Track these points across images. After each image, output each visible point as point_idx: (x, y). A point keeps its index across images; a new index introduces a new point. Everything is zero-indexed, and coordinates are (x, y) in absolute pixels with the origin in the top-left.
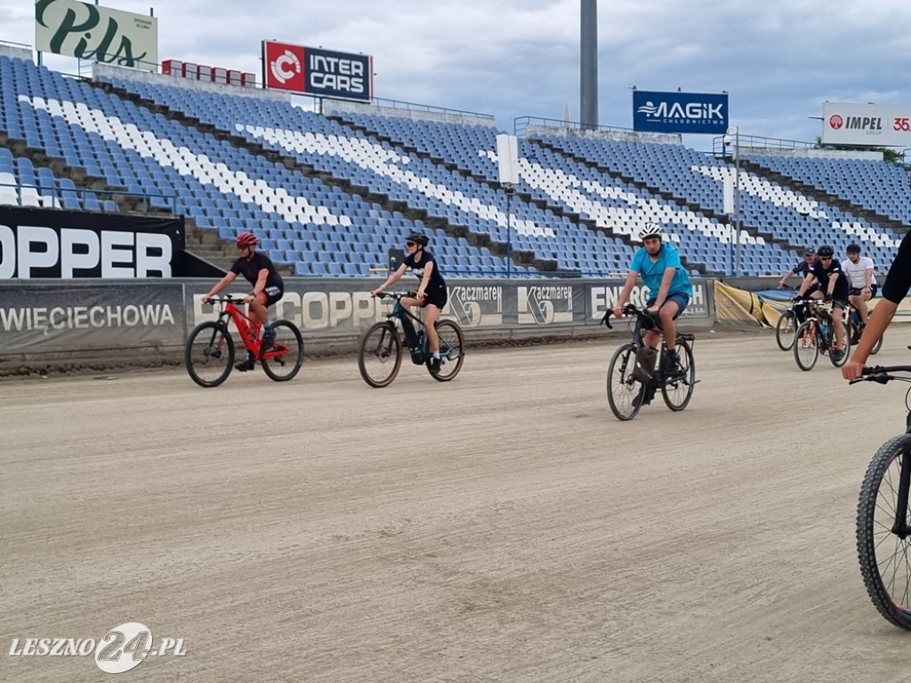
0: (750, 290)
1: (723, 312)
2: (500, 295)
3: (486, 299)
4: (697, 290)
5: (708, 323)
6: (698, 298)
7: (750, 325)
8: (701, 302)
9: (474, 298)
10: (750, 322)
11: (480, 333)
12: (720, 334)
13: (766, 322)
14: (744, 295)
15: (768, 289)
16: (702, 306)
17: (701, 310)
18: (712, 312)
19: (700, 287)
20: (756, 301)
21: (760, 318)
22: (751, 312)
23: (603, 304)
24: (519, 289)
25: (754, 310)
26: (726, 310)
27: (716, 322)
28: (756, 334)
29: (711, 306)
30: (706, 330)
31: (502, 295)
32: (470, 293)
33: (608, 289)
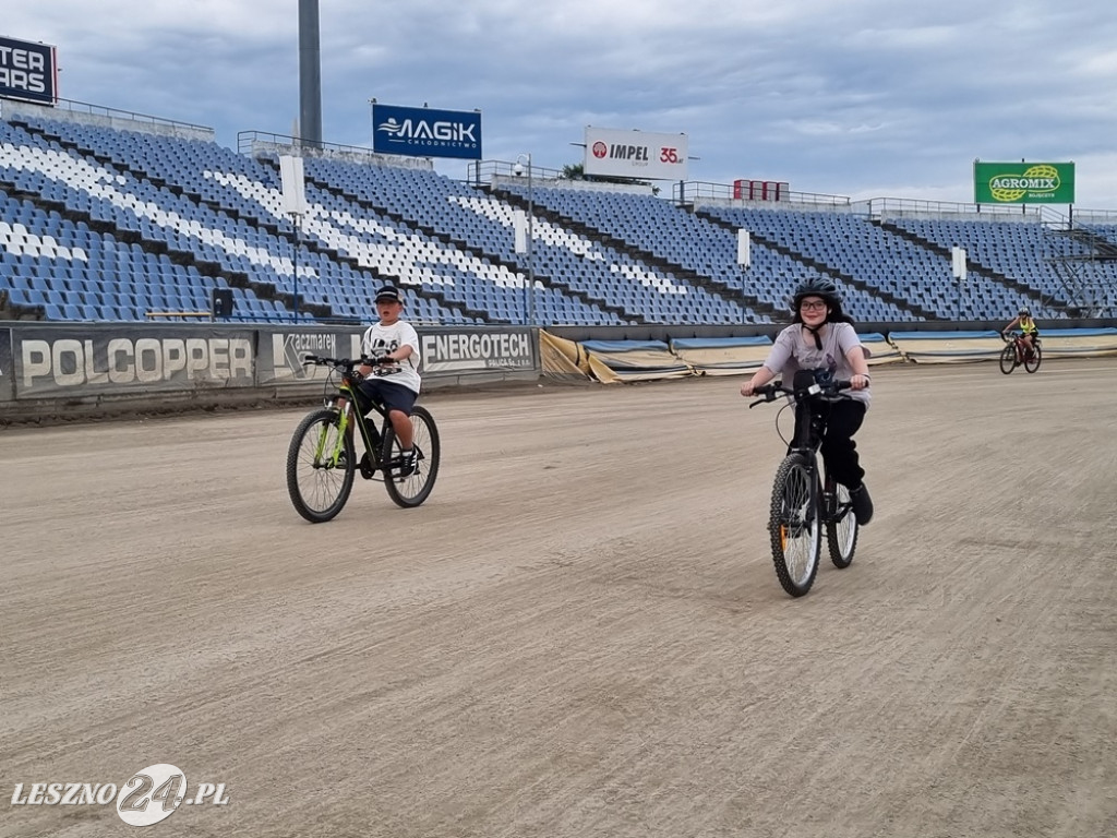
0: (576, 341)
1: (549, 365)
2: (333, 344)
3: (320, 347)
4: (523, 340)
5: (535, 377)
6: (524, 349)
7: (577, 379)
8: (527, 353)
9: (308, 347)
10: (577, 376)
11: (315, 387)
12: (546, 388)
13: (594, 376)
14: (569, 345)
15: (589, 339)
16: (528, 358)
17: (528, 363)
18: (538, 365)
19: (525, 336)
20: (582, 352)
21: (587, 371)
22: (577, 364)
23: (434, 354)
24: (353, 336)
25: (580, 363)
26: (552, 362)
27: (542, 376)
28: (587, 388)
29: (537, 358)
30: (533, 384)
31: (336, 343)
32: (305, 341)
33: (438, 337)
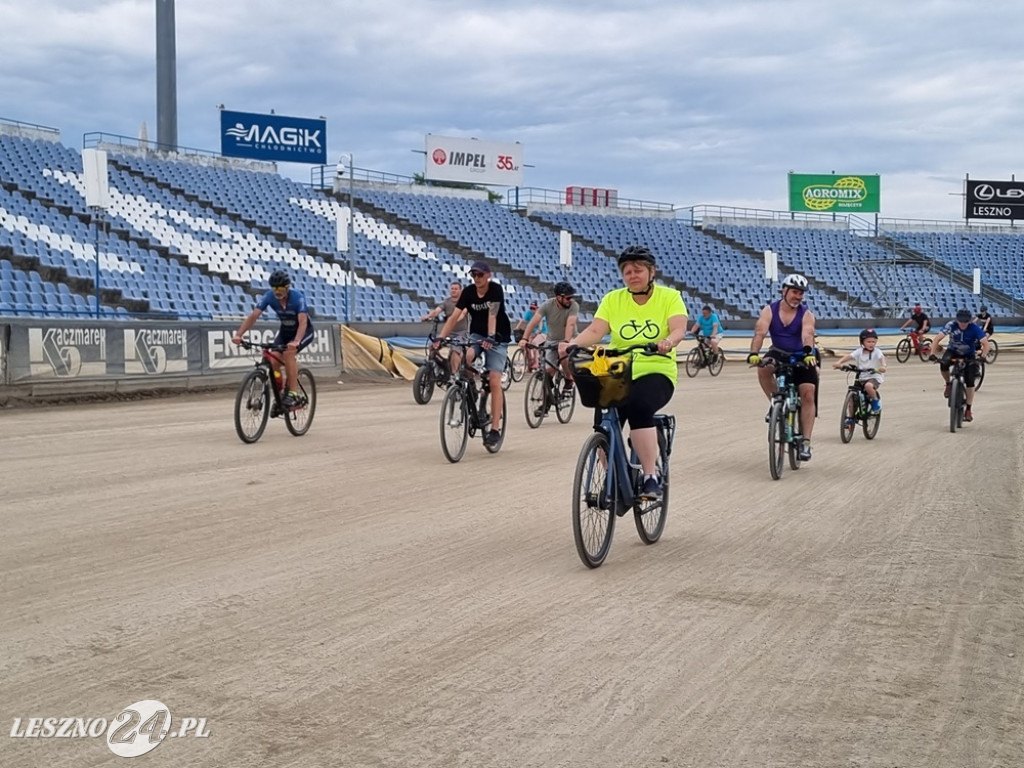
0: (380, 337)
1: (351, 362)
2: (103, 339)
3: (87, 343)
4: (323, 336)
5: (336, 373)
6: (324, 345)
7: (380, 375)
8: (327, 349)
9: (72, 343)
10: (380, 372)
11: (80, 384)
12: (347, 385)
13: (397, 372)
14: (373, 341)
15: (396, 336)
16: (328, 354)
17: (328, 359)
18: (339, 361)
20: (386, 349)
21: (390, 367)
22: (380, 361)
23: (221, 350)
24: (126, 331)
25: (384, 359)
26: (354, 358)
27: (343, 372)
28: (388, 385)
29: (338, 353)
30: (333, 381)
31: (107, 338)
32: (68, 336)
33: (227, 333)
